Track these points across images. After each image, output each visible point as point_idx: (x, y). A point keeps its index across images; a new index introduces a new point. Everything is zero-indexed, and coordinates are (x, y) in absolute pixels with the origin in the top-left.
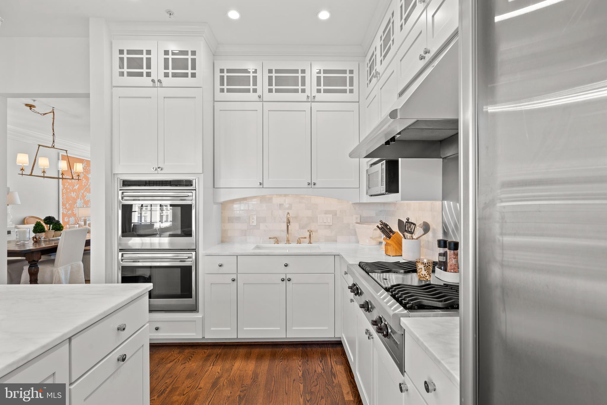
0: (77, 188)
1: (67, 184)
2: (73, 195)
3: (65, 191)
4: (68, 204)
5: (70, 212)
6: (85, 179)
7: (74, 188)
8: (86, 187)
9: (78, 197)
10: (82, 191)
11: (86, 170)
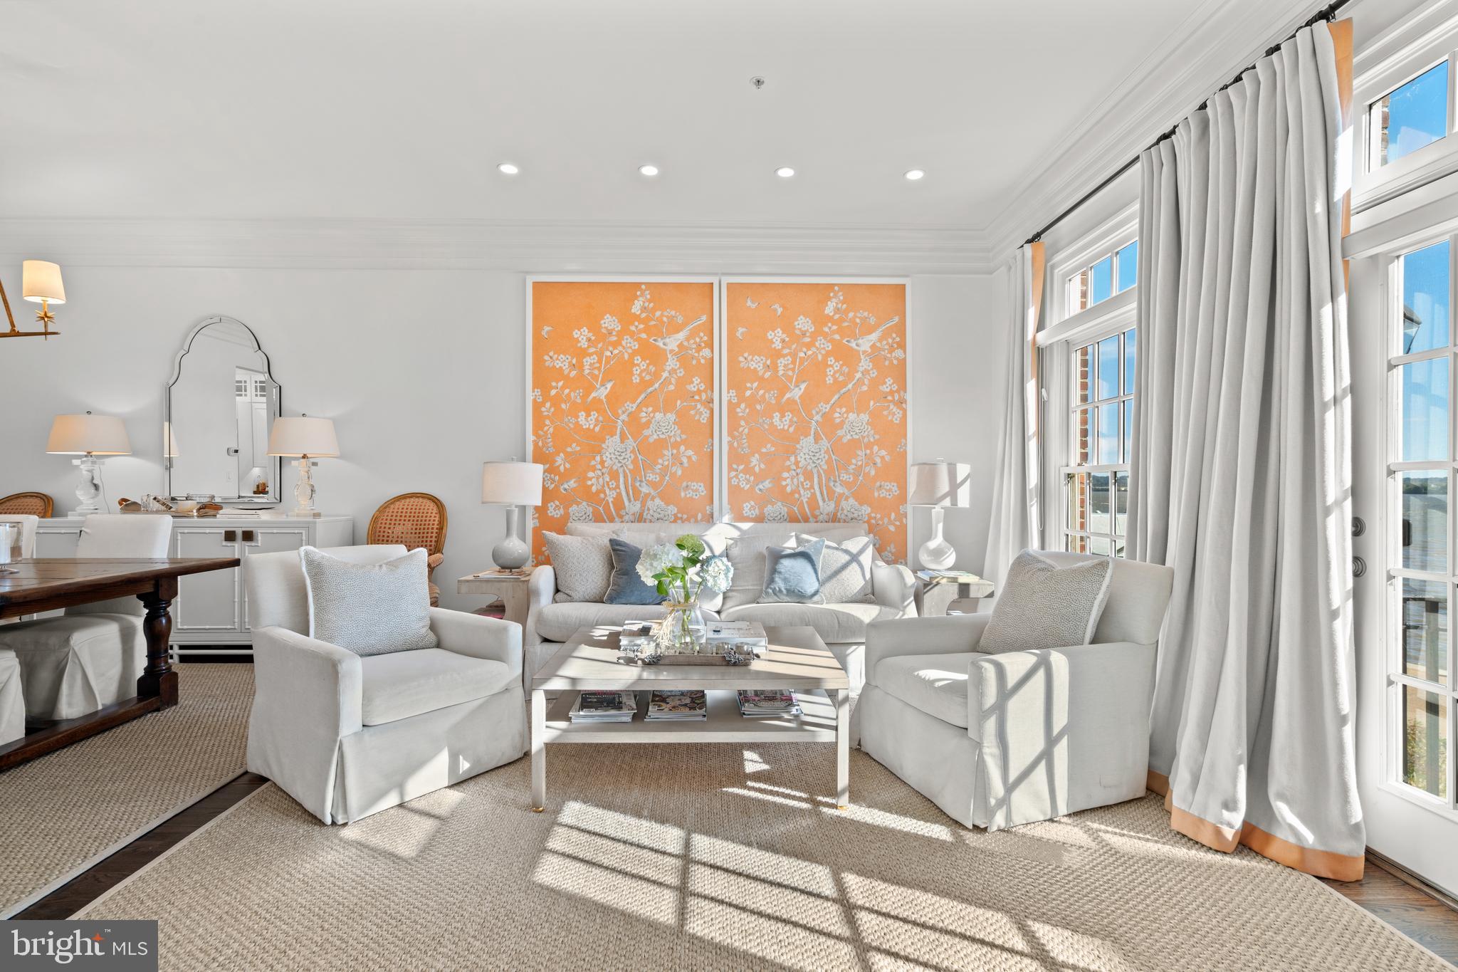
0: (603, 397)
1: (561, 384)
2: (587, 421)
3: (552, 410)
4: (562, 455)
5: (572, 484)
6: (643, 359)
7: (591, 397)
8: (651, 389)
9: (609, 429)
10: (632, 407)
11: (652, 323)
